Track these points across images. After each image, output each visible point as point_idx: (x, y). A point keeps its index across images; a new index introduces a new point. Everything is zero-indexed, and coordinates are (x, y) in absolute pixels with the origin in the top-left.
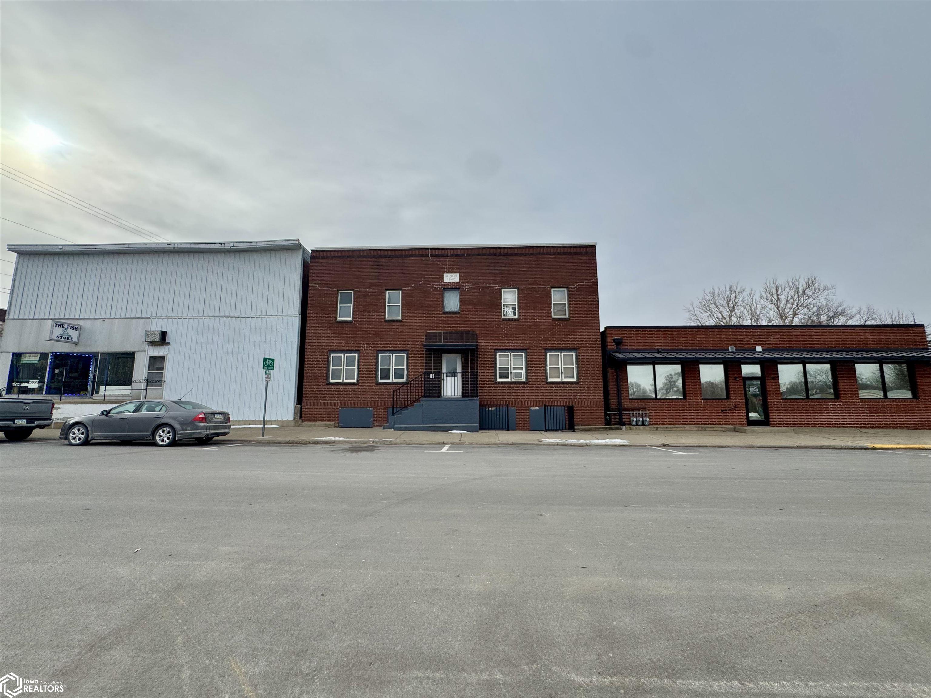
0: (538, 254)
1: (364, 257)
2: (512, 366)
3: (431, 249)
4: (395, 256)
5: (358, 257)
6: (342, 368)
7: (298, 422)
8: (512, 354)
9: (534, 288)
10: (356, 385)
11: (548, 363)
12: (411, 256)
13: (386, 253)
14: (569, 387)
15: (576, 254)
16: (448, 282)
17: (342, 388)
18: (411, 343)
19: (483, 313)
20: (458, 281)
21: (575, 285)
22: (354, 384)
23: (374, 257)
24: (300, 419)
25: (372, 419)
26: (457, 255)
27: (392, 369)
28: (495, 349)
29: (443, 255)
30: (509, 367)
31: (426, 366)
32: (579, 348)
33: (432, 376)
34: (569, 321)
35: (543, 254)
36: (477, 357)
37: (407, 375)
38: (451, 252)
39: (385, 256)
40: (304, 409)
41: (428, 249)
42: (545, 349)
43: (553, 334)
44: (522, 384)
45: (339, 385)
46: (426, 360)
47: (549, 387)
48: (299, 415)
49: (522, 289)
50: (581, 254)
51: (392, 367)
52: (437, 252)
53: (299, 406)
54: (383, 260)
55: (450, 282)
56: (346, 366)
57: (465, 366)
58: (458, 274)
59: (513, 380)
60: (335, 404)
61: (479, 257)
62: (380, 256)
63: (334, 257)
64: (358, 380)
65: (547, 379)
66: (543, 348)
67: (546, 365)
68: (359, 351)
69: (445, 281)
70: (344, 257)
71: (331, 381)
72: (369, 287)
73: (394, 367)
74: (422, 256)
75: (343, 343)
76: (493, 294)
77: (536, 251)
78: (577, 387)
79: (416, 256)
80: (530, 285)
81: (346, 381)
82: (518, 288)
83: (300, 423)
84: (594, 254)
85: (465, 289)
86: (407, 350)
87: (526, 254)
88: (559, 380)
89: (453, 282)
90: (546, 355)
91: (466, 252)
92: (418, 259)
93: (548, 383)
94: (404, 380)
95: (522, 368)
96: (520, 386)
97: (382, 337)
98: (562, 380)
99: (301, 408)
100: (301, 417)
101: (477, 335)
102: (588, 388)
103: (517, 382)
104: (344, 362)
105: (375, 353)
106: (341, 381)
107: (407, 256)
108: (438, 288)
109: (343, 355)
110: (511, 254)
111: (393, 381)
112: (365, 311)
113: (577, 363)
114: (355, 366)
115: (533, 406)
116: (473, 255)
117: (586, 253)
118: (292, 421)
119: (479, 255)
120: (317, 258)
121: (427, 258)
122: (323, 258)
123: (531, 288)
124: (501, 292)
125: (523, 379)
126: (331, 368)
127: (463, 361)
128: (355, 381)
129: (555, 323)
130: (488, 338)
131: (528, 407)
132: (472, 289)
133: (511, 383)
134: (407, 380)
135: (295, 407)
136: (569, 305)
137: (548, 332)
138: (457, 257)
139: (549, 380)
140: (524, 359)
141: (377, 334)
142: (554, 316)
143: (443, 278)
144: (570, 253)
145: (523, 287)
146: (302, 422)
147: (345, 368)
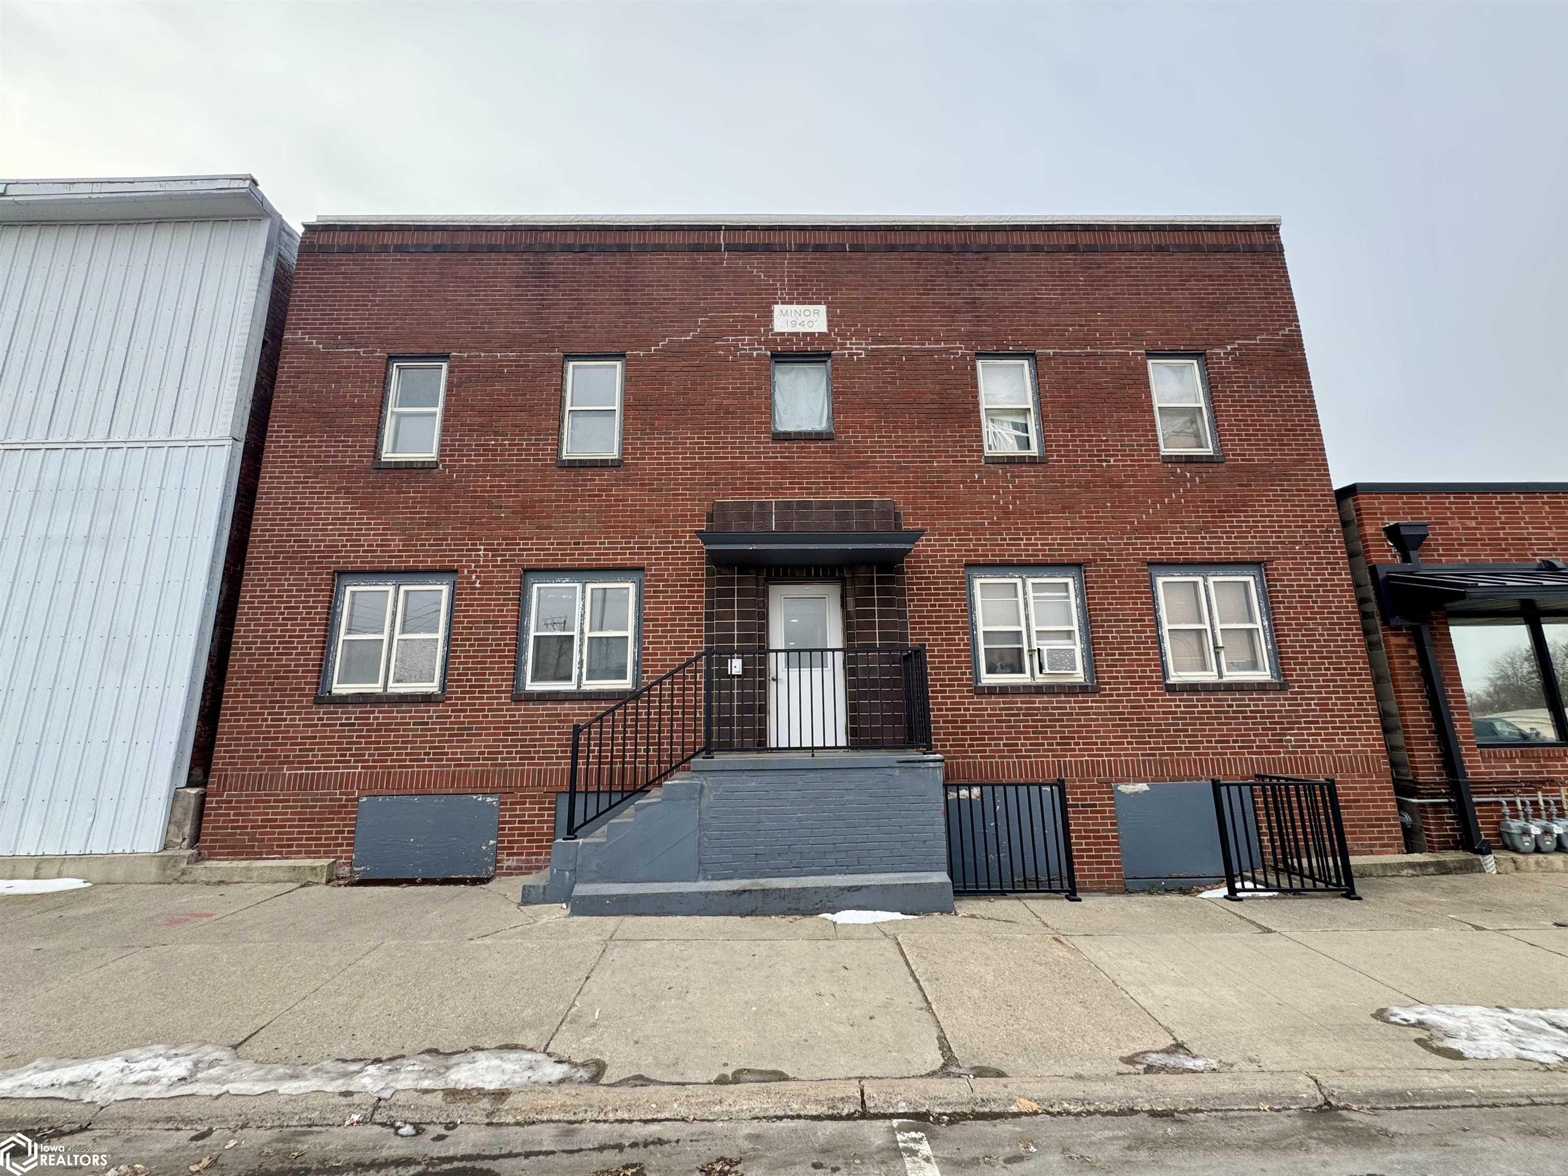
0: (1091, 249)
1: (493, 249)
2: (1034, 628)
3: (729, 228)
4: (602, 249)
5: (473, 250)
6: (385, 637)
7: (175, 860)
8: (1030, 581)
9: (1088, 355)
10: (437, 702)
11: (1163, 614)
12: (660, 249)
13: (570, 238)
14: (1250, 702)
15: (1216, 249)
16: (790, 334)
17: (377, 715)
18: (654, 541)
19: (917, 438)
20: (824, 329)
21: (1229, 347)
22: (427, 699)
23: (528, 249)
24: (191, 846)
25: (492, 842)
26: (819, 248)
27: (581, 639)
28: (968, 565)
29: (768, 248)
30: (1023, 629)
31: (709, 628)
32: (1271, 561)
33: (736, 666)
34: (1222, 468)
35: (1108, 249)
36: (902, 592)
37: (637, 664)
38: (795, 239)
39: (568, 249)
40: (212, 802)
41: (717, 228)
42: (1150, 564)
43: (1173, 510)
44: (1075, 694)
45: (365, 703)
46: (710, 605)
47: (1177, 704)
48: (187, 829)
49: (1048, 358)
50: (1232, 249)
51: (582, 632)
52: (749, 238)
53: (193, 791)
54: (559, 262)
55: (796, 334)
56: (403, 631)
57: (859, 626)
58: (823, 308)
59: (1040, 679)
60: (344, 782)
61: (893, 255)
62: (550, 249)
63: (385, 249)
64: (443, 687)
65: (1165, 675)
66: (1143, 561)
67: (1157, 624)
68: (456, 571)
69: (776, 330)
70: (420, 249)
71: (339, 688)
72: (507, 348)
73: (587, 634)
74: (697, 248)
75: (396, 543)
76: (948, 371)
77: (1085, 239)
78: (1282, 704)
79: (676, 249)
80: (1074, 346)
81: (395, 688)
82: (1033, 355)
83: (184, 865)
84: (1276, 250)
85: (851, 355)
86: (642, 569)
87: (1055, 250)
88: (1209, 677)
89: (805, 334)
90: (1152, 586)
91: (847, 240)
92: (684, 259)
93: (1172, 689)
94: (626, 684)
95: (1069, 634)
96: (1072, 703)
97: (545, 522)
98: (1220, 675)
99: (202, 801)
100: (196, 838)
101: (897, 515)
102: (1324, 707)
103: (1061, 686)
104: (394, 614)
105: (514, 582)
106: (376, 688)
107: (642, 249)
108: (755, 353)
109: (391, 589)
110: (1002, 249)
111: (583, 688)
112: (483, 429)
113: (1270, 611)
114: (436, 630)
115: (1126, 781)
116: (875, 249)
117: (1252, 249)
118: (153, 856)
119: (892, 248)
120: (325, 250)
121: (716, 256)
122: (346, 250)
123: (1079, 355)
124: (974, 368)
125: (1079, 675)
126: (342, 636)
127: (851, 608)
128: (433, 687)
129: (1174, 473)
130: (939, 524)
131: (1108, 784)
132: (873, 355)
133: (1039, 690)
134: (637, 681)
135: (176, 797)
136: (1215, 412)
137: (1154, 503)
138: (818, 255)
139: (1175, 677)
140: (1073, 601)
141: (526, 510)
142: (1164, 451)
143: (771, 321)
144: (1197, 249)
145: (1051, 351)
146: (199, 858)
147: (397, 636)
